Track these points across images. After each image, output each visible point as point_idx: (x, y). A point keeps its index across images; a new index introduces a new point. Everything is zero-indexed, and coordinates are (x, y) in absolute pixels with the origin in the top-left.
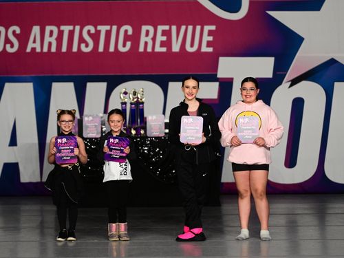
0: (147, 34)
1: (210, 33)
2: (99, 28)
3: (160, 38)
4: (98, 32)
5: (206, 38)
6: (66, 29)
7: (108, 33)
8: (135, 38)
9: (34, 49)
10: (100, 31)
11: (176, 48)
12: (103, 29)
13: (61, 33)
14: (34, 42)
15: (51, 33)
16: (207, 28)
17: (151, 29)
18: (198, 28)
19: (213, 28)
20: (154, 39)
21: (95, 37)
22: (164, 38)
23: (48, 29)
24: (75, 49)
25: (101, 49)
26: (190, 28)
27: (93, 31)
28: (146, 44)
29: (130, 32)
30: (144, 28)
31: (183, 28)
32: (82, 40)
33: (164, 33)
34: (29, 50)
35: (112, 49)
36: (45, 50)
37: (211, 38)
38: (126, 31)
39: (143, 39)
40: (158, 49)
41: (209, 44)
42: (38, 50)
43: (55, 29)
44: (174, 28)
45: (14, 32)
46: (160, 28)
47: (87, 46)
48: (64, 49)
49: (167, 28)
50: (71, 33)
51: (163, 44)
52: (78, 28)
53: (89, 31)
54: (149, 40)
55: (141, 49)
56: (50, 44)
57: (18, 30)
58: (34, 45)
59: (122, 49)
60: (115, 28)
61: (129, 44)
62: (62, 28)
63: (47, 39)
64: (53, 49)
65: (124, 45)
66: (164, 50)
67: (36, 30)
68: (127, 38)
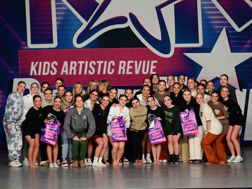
0: (122, 66)
1: (155, 64)
2: (98, 62)
3: (129, 67)
4: (97, 65)
5: (153, 67)
6: (81, 63)
7: (103, 65)
8: (116, 67)
9: (64, 73)
10: (98, 64)
11: (137, 72)
12: (100, 63)
13: (78, 65)
14: (65, 69)
15: (73, 65)
16: (153, 62)
17: (124, 62)
18: (148, 62)
19: (156, 62)
20: (126, 68)
21: (96, 67)
22: (131, 67)
23: (72, 63)
24: (85, 73)
25: (99, 73)
26: (144, 62)
27: (95, 64)
28: (122, 70)
29: (114, 64)
30: (121, 62)
31: (141, 62)
32: (89, 68)
33: (131, 65)
34: (62, 74)
35: (104, 73)
36: (70, 73)
37: (155, 67)
38: (112, 64)
39: (120, 67)
40: (128, 73)
41: (154, 70)
42: (67, 74)
43: (75, 63)
44: (136, 62)
45: (54, 65)
46: (129, 62)
47: (92, 71)
48: (80, 73)
49: (132, 62)
50: (84, 65)
51: (130, 70)
52: (87, 62)
53: (93, 64)
54: (123, 68)
55: (119, 73)
56: (73, 70)
57: (56, 63)
58: (65, 71)
59: (109, 73)
60: (106, 62)
61: (113, 70)
62: (79, 62)
63: (71, 68)
64: (75, 73)
65: (111, 71)
66: (131, 73)
67: (66, 63)
68: (112, 67)
